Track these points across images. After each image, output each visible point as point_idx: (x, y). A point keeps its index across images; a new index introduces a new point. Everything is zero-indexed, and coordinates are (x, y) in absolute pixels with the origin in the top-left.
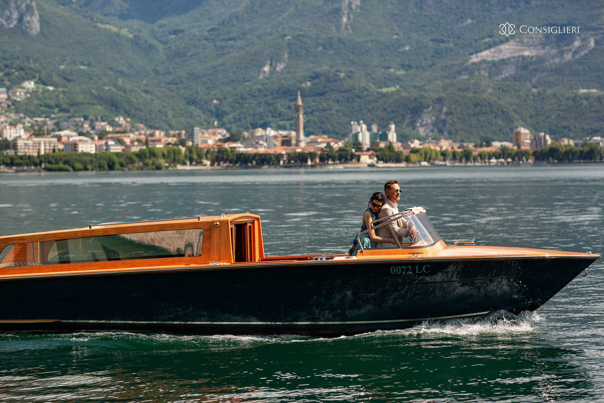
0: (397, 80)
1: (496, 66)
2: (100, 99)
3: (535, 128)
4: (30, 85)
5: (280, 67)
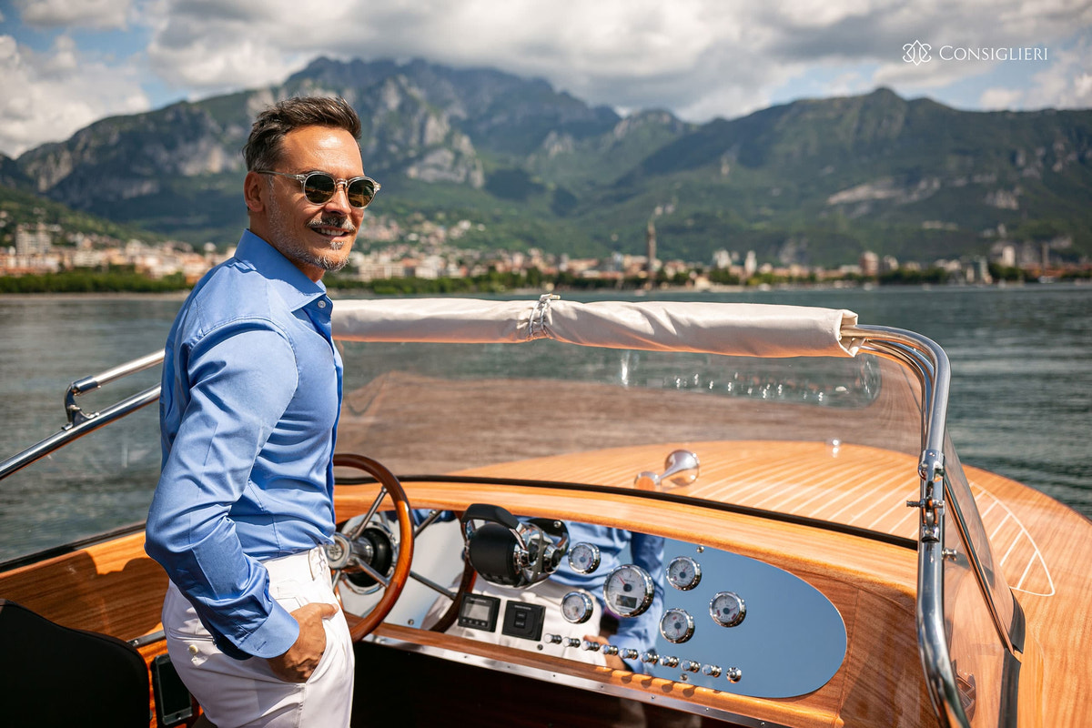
0: (765, 218)
1: (851, 206)
2: (519, 236)
3: (881, 254)
4: (465, 225)
5: (670, 209)
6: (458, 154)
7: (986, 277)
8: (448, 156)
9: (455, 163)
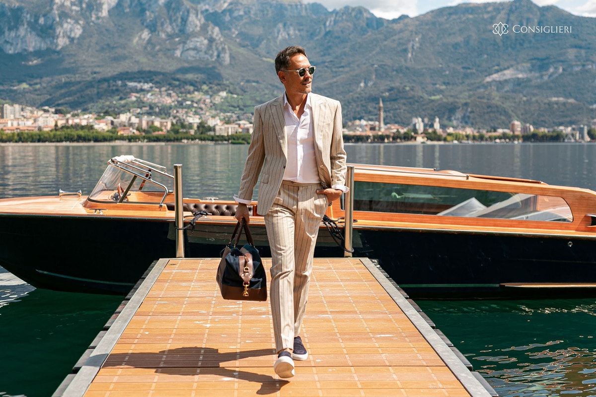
0: (441, 92)
1: (500, 84)
3: (524, 121)
4: (224, 94)
5: (370, 84)
6: (211, 40)
7: (587, 138)
8: (203, 42)
9: (210, 47)
